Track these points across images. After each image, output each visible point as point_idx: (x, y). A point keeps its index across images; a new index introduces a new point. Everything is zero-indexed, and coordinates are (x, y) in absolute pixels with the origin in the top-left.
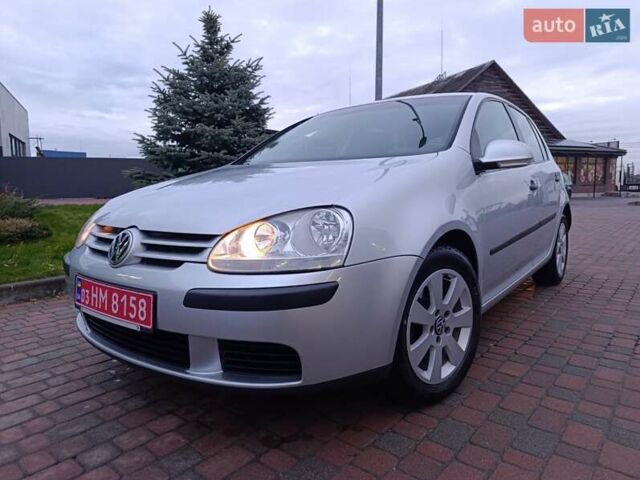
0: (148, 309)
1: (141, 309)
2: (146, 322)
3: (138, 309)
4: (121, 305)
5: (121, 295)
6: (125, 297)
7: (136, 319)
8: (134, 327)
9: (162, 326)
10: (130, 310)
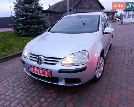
0: (50, 73)
1: (48, 73)
2: (50, 75)
3: (47, 73)
4: (43, 72)
5: (42, 70)
6: (44, 71)
7: (47, 75)
8: (47, 76)
9: (53, 76)
10: (45, 73)
